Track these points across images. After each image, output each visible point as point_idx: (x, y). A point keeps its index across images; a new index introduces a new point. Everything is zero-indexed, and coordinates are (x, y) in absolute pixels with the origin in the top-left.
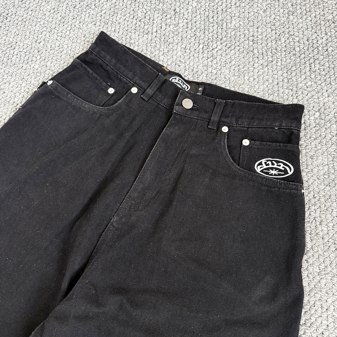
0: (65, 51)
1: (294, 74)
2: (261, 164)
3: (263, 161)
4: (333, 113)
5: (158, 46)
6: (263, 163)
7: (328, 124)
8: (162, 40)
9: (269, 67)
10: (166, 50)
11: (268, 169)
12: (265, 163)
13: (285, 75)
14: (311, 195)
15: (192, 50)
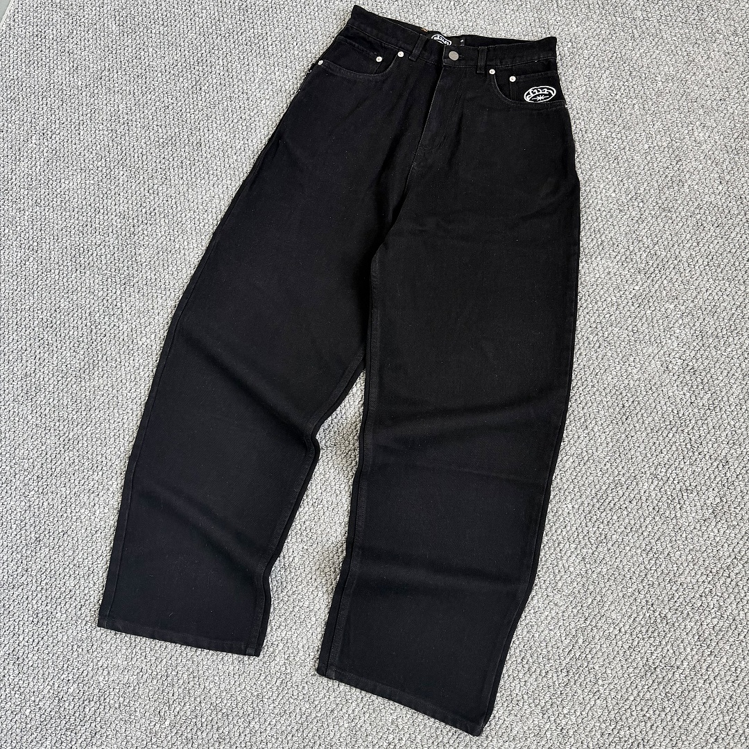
0: (320, 33)
1: (543, 13)
2: (529, 94)
3: (530, 90)
4: (583, 40)
5: (411, 10)
6: (531, 93)
7: (580, 51)
8: (413, 3)
9: (520, 11)
10: (419, 13)
11: (535, 97)
12: (532, 92)
13: (536, 15)
14: (575, 112)
15: (445, 8)
